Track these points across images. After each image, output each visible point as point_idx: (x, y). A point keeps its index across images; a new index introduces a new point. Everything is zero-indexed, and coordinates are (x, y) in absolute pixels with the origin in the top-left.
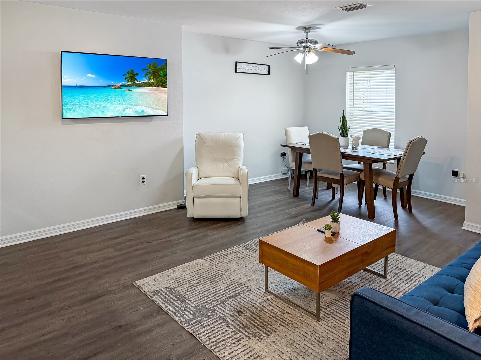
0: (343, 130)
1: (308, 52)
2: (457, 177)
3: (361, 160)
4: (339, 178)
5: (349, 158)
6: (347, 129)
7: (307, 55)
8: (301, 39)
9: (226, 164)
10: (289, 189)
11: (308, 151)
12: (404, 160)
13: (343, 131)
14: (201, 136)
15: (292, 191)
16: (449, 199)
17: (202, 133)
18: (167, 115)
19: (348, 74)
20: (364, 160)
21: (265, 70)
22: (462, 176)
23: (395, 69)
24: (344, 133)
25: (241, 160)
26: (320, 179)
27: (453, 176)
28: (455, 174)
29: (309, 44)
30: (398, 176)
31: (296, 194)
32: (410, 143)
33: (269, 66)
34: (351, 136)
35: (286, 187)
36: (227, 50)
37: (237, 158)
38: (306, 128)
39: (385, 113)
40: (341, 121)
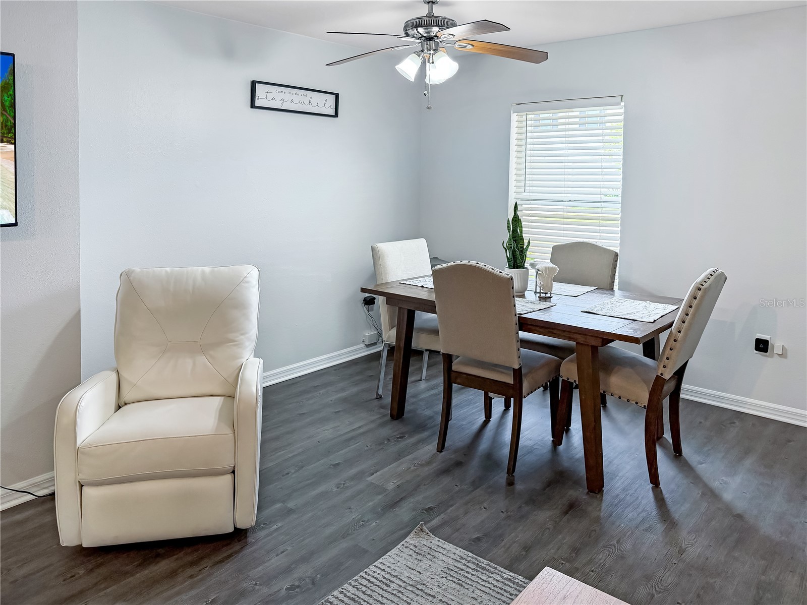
0: (515, 251)
1: (432, 52)
2: (768, 354)
3: (572, 336)
4: (510, 380)
5: (537, 329)
6: (522, 247)
7: (431, 61)
8: (414, 17)
9: (202, 360)
10: (380, 392)
11: (429, 306)
12: (681, 335)
13: (514, 253)
14: (131, 278)
15: (388, 400)
16: (744, 403)
17: (138, 270)
18: (15, 224)
19: (514, 117)
20: (578, 336)
21: (325, 104)
22: (778, 350)
23: (622, 104)
24: (517, 258)
25: (247, 344)
26: (458, 380)
27: (755, 351)
28: (762, 346)
29: (435, 30)
30: (662, 374)
31: (398, 411)
32: (699, 289)
33: (337, 96)
34: (533, 265)
35: (373, 384)
36: (228, 52)
37: (236, 339)
38: (422, 242)
39: (598, 205)
40: (509, 227)
